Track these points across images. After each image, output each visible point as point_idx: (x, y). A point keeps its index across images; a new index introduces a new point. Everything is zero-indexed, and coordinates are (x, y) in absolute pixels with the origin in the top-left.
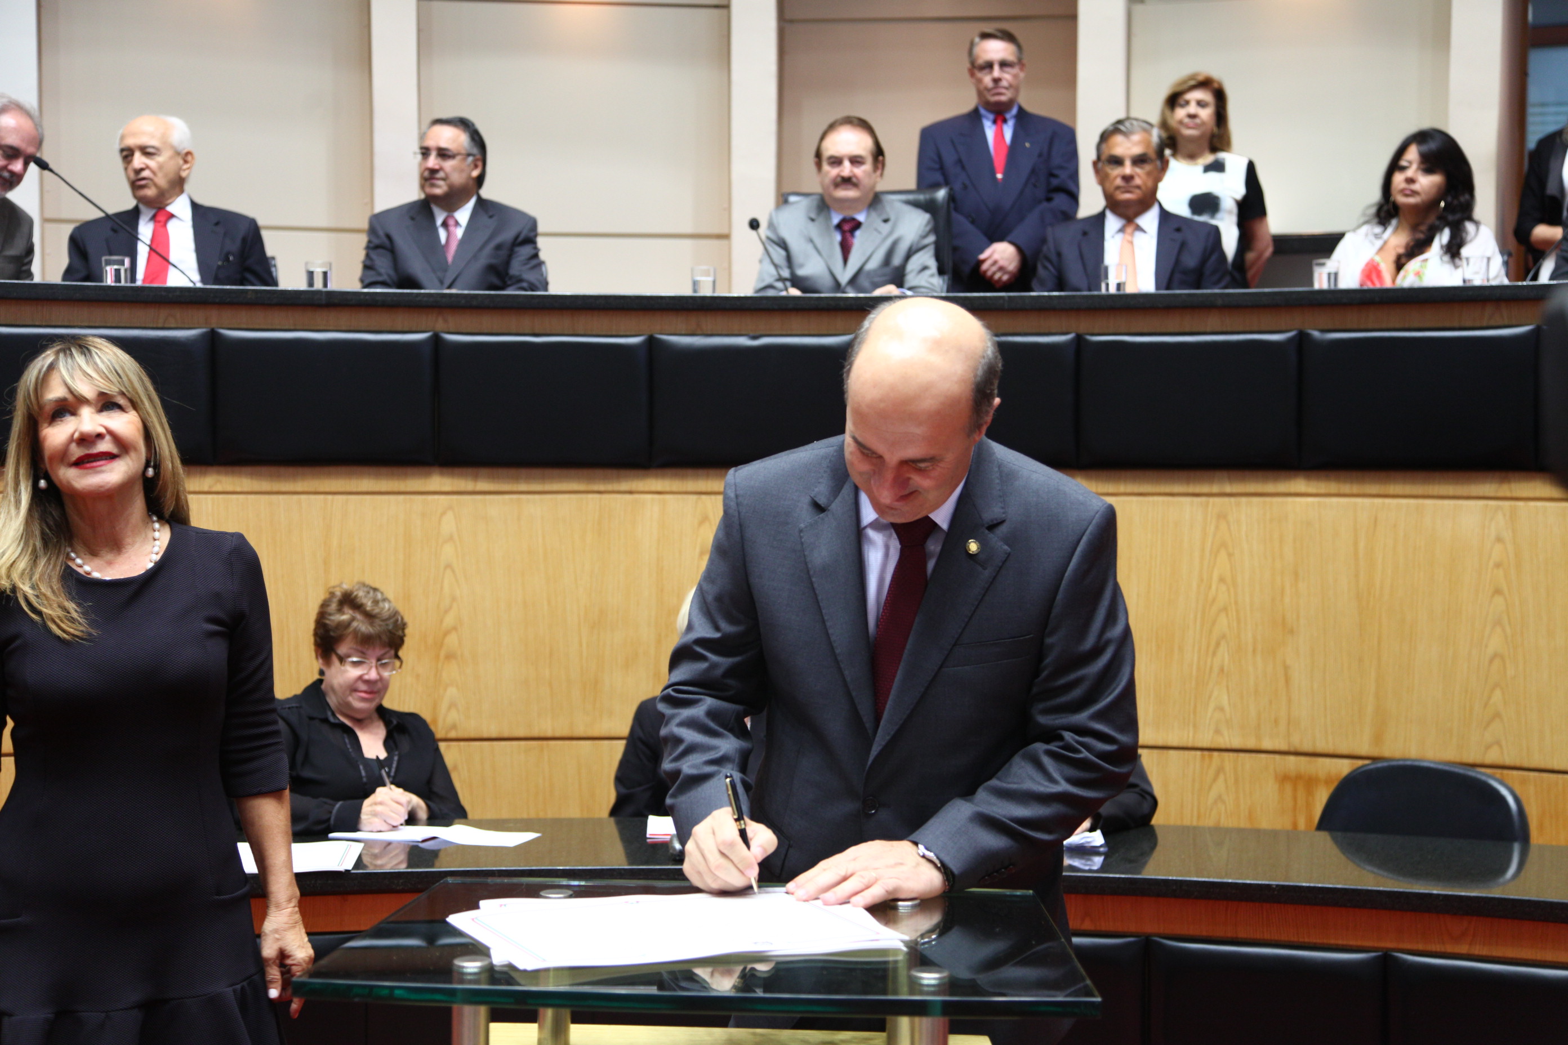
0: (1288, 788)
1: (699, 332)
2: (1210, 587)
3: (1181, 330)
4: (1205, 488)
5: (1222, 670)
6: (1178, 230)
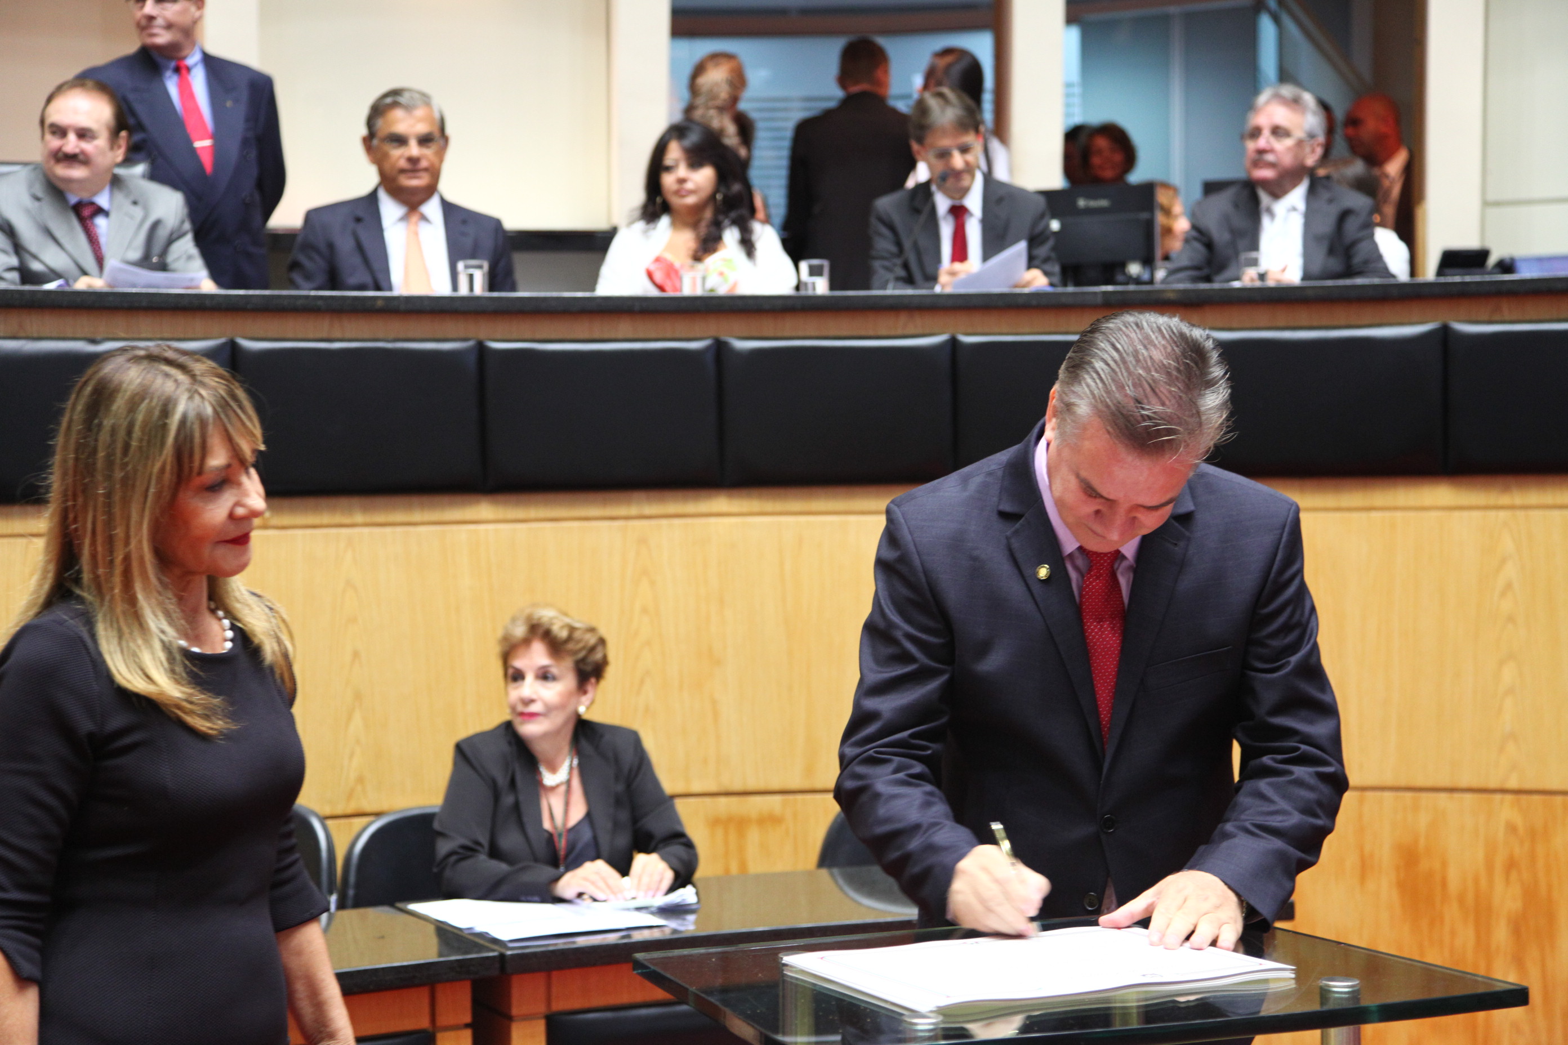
0: (720, 832)
1: (22, 334)
2: (632, 619)
4: (622, 510)
6: (464, 222)
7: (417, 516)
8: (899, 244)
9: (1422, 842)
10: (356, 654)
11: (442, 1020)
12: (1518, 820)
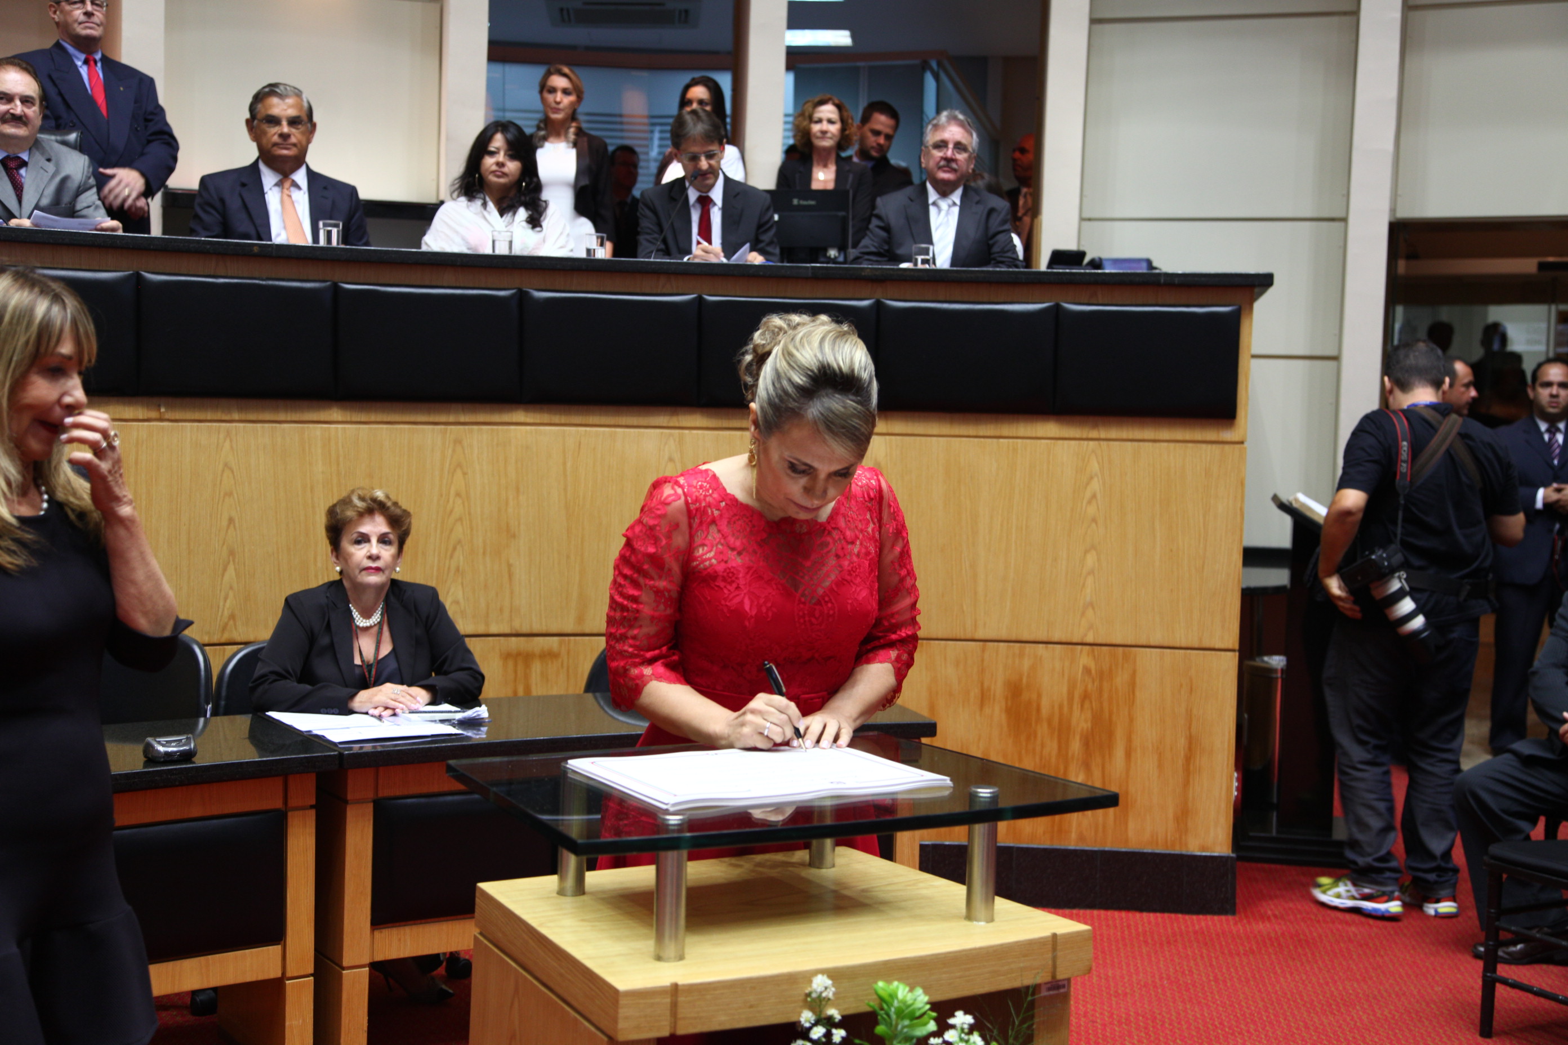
0: (510, 664)
2: (448, 501)
3: (422, 284)
4: (443, 418)
5: (458, 569)
6: (325, 188)
7: (282, 416)
8: (659, 225)
9: (1024, 680)
10: (231, 520)
11: (292, 802)
12: (1092, 665)
